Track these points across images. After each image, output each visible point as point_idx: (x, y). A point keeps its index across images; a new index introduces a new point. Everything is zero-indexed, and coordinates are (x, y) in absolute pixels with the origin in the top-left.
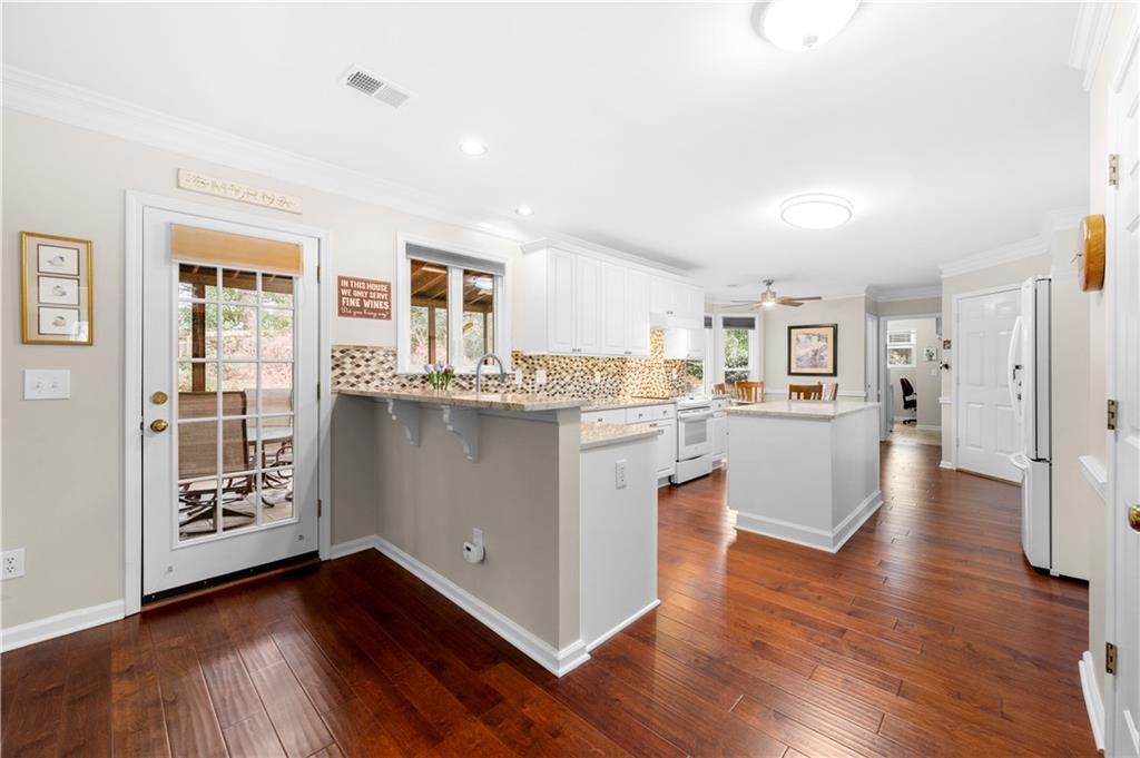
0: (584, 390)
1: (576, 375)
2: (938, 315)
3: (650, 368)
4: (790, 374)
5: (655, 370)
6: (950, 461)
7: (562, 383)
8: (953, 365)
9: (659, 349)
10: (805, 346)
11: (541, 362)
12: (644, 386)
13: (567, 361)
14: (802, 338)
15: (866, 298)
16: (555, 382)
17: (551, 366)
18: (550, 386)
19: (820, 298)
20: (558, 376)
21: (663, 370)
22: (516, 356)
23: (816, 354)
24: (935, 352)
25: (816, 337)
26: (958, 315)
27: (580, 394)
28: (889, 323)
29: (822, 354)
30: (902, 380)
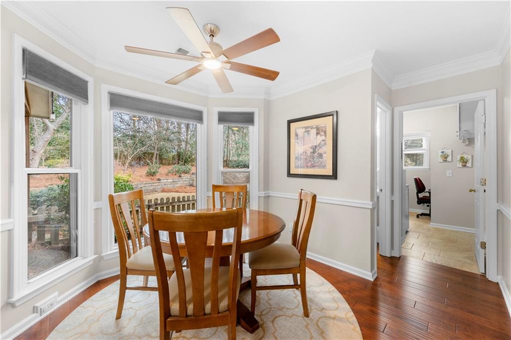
4: (290, 175)
10: (304, 142)
14: (301, 132)
23: (314, 152)
29: (321, 151)
30: (416, 179)
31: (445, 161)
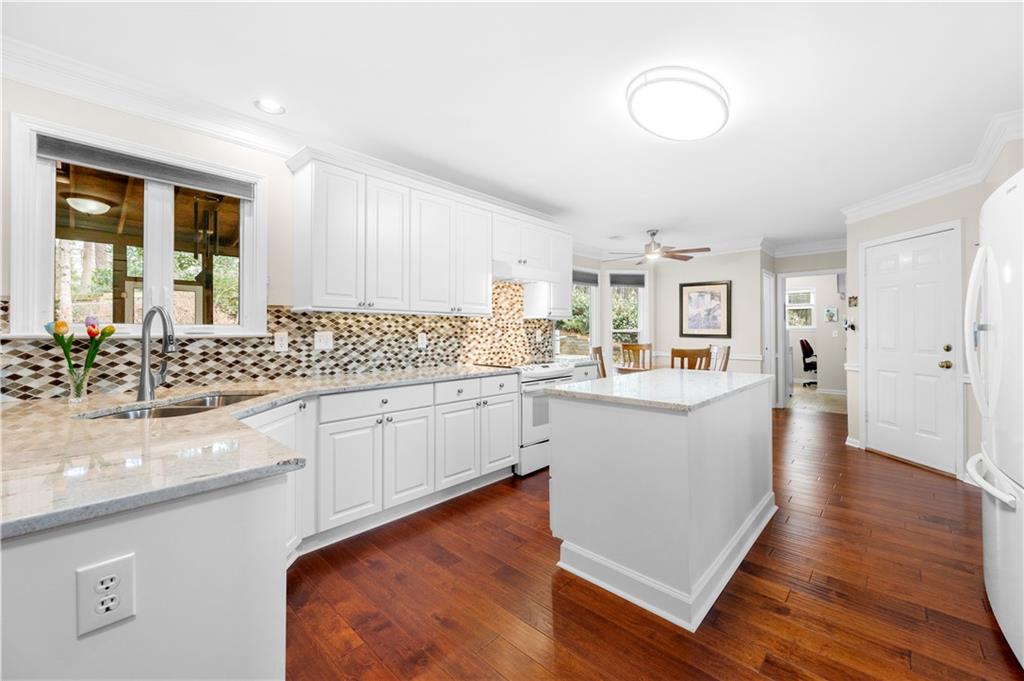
0: (400, 357)
1: (385, 338)
2: (840, 271)
3: (504, 330)
4: (682, 335)
5: (511, 331)
6: (857, 438)
7: (362, 349)
8: (860, 325)
9: (517, 306)
10: (698, 305)
11: (324, 321)
12: (493, 350)
13: (370, 319)
14: (694, 296)
15: (762, 251)
16: (350, 347)
17: (342, 327)
18: (341, 352)
19: (708, 250)
20: (354, 339)
21: (522, 331)
22: (276, 313)
23: (709, 314)
24: (835, 313)
25: (709, 296)
26: (866, 266)
27: (393, 362)
28: (787, 279)
29: (715, 314)
30: (802, 341)
31: (831, 320)
